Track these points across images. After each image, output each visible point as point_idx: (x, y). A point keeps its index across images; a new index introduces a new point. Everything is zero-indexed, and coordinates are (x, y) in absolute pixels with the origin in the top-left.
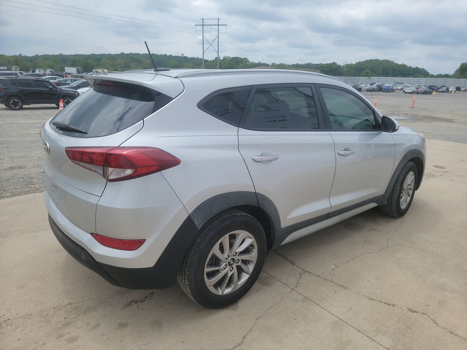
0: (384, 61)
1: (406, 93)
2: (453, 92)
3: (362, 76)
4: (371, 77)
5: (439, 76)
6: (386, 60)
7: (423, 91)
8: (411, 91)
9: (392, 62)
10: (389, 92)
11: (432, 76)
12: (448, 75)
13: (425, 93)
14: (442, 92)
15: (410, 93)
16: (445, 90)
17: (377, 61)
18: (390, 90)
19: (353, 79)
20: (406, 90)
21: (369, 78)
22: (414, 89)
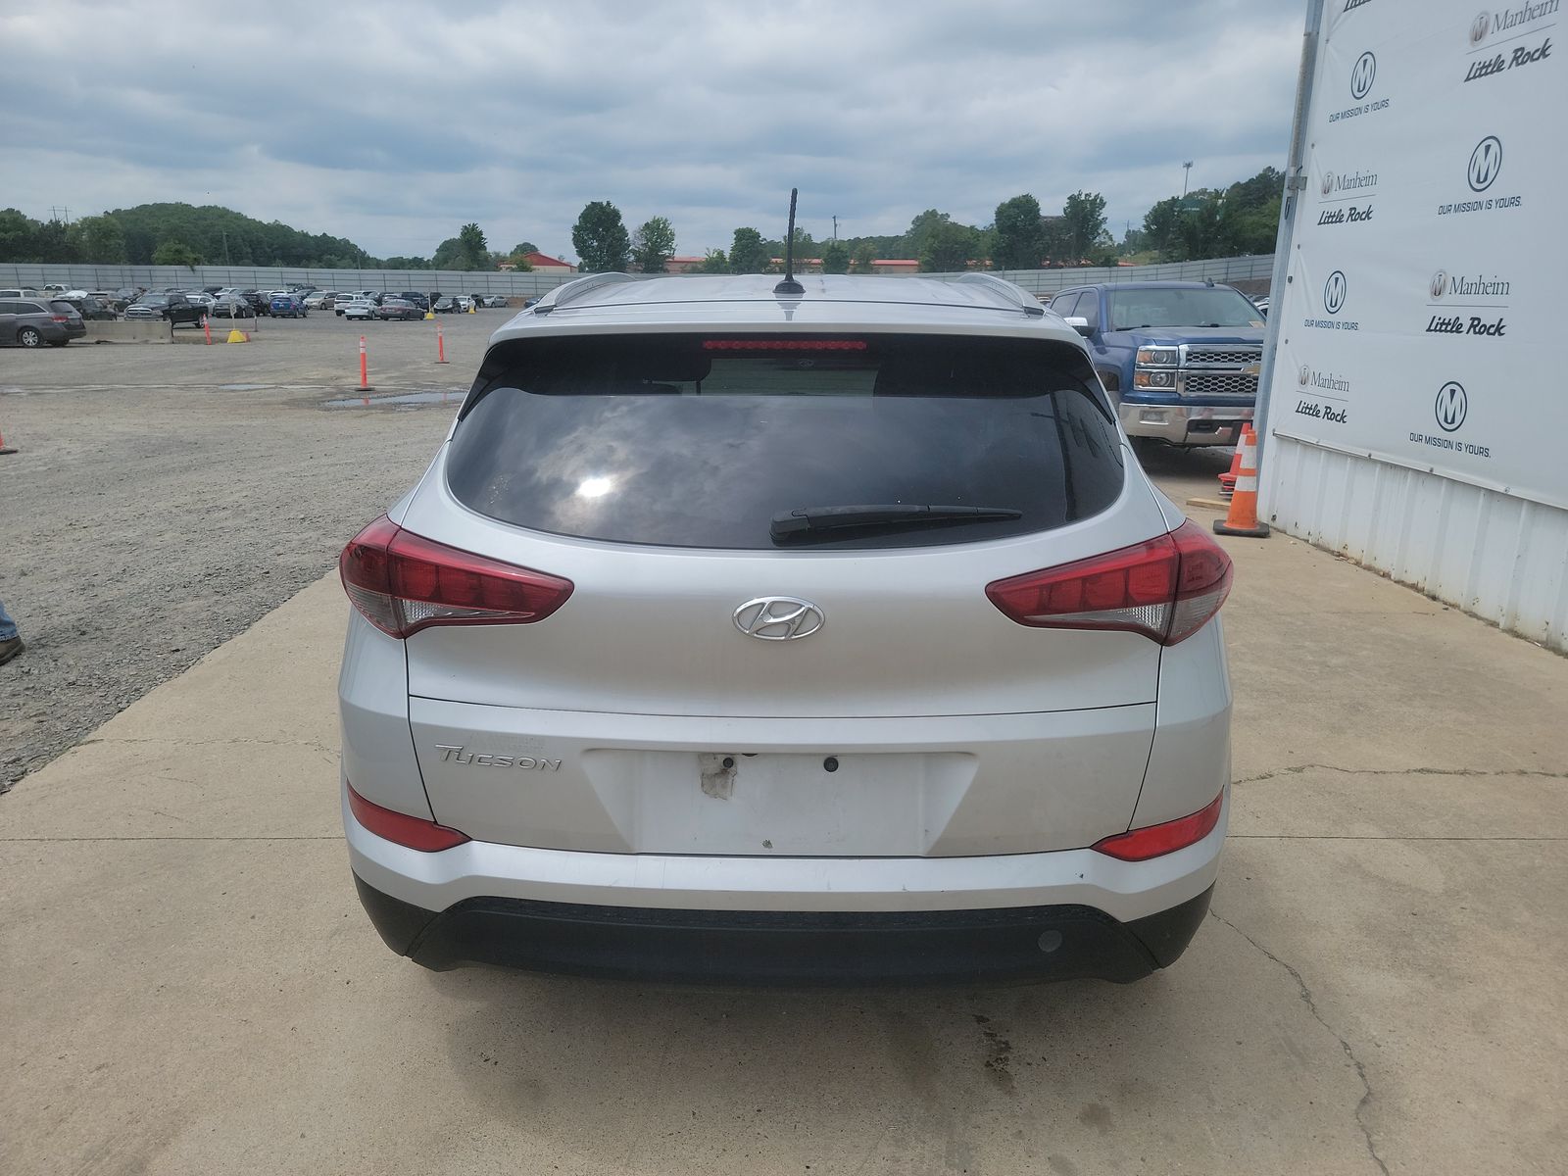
0: (207, 210)
1: (350, 318)
2: (472, 310)
3: (164, 264)
4: (196, 267)
5: (397, 264)
6: (216, 207)
7: (399, 310)
8: (364, 312)
9: (239, 217)
10: (295, 317)
11: (378, 264)
12: (422, 259)
13: (405, 316)
14: (444, 311)
15: (361, 318)
16: (451, 306)
17: (182, 209)
18: (290, 311)
19: (128, 273)
20: (348, 308)
21: (193, 270)
22: (369, 304)
